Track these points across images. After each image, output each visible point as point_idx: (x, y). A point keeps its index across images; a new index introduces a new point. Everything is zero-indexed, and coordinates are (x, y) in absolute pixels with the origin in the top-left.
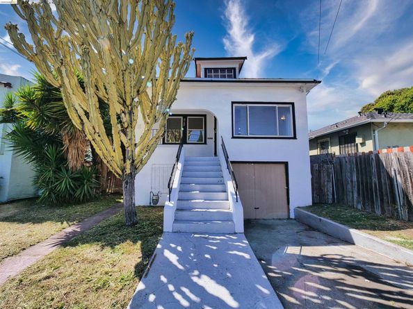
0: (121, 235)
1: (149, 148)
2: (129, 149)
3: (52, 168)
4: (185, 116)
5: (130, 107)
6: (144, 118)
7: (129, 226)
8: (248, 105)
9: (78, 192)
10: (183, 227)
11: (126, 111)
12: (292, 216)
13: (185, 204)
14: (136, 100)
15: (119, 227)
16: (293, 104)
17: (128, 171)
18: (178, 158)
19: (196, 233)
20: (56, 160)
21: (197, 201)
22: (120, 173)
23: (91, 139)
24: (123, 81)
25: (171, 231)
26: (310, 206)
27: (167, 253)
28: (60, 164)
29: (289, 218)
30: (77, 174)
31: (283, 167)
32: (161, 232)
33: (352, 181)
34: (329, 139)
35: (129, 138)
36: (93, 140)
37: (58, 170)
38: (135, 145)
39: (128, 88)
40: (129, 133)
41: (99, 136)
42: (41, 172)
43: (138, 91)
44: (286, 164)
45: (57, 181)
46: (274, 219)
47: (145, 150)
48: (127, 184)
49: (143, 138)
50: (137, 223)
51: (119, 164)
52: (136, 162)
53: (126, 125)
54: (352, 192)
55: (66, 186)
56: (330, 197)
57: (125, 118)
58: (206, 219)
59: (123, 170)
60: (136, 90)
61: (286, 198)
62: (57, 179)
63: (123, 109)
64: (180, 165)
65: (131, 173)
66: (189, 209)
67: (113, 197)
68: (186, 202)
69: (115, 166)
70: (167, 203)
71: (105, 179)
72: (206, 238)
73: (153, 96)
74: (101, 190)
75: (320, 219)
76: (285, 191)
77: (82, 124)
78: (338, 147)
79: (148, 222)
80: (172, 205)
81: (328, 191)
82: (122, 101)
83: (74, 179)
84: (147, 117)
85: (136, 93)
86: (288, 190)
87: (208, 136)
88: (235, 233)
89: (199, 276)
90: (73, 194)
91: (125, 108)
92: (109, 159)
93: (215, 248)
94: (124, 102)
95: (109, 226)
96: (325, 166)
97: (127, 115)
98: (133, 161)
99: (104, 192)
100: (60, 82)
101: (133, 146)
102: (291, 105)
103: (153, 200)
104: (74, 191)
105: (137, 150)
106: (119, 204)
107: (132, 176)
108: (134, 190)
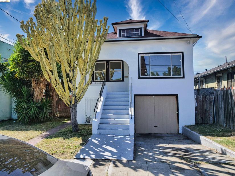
0: (72, 135)
1: (84, 90)
2: (73, 90)
3: (25, 101)
4: (108, 61)
5: (73, 68)
6: (80, 71)
7: (74, 132)
8: (150, 55)
9: (41, 116)
10: (102, 131)
11: (71, 70)
12: (181, 132)
13: (104, 121)
14: (76, 63)
15: (69, 132)
16: (182, 53)
17: (73, 103)
18: (101, 94)
19: (109, 135)
20: (27, 96)
21: (111, 119)
22: (69, 103)
23: (54, 86)
24: (70, 56)
25: (96, 133)
26: (194, 125)
27: (93, 140)
28: (29, 98)
29: (178, 133)
30: (39, 104)
31: (175, 97)
32: (91, 134)
33: (222, 108)
34: (221, 75)
35: (73, 85)
36: (56, 87)
37: (28, 102)
38: (76, 88)
39: (72, 59)
40: (73, 82)
41: (59, 85)
42: (18, 103)
43: (77, 58)
44: (177, 96)
45: (28, 109)
46: (168, 134)
47: (82, 91)
48: (73, 110)
49: (80, 84)
50: (79, 131)
51: (68, 99)
52: (77, 98)
53: (71, 78)
54: (222, 115)
55: (34, 112)
56: (211, 119)
57: (71, 74)
58: (115, 128)
59: (71, 102)
60: (76, 58)
61: (176, 119)
62: (29, 108)
63: (70, 69)
64: (102, 98)
65: (75, 104)
66: (106, 123)
67: (59, 119)
68: (105, 120)
69: (67, 100)
70: (94, 119)
71: (55, 107)
72: (113, 136)
73: (85, 58)
74: (52, 114)
75: (191, 132)
76: (176, 115)
77: (50, 79)
78: (227, 81)
79: (84, 131)
80: (96, 120)
81: (209, 115)
82: (69, 65)
83: (38, 107)
84: (82, 70)
85: (76, 59)
86: (178, 114)
87: (125, 76)
88: (129, 135)
89: (105, 146)
90: (37, 116)
91: (70, 68)
92: (64, 96)
93: (116, 140)
94: (70, 65)
95: (64, 132)
96: (208, 97)
97: (72, 72)
98: (76, 97)
99: (54, 115)
100: (39, 58)
101: (75, 89)
102: (181, 54)
103: (87, 120)
104: (38, 114)
105: (77, 90)
106: (65, 123)
107: (75, 105)
108: (76, 113)
